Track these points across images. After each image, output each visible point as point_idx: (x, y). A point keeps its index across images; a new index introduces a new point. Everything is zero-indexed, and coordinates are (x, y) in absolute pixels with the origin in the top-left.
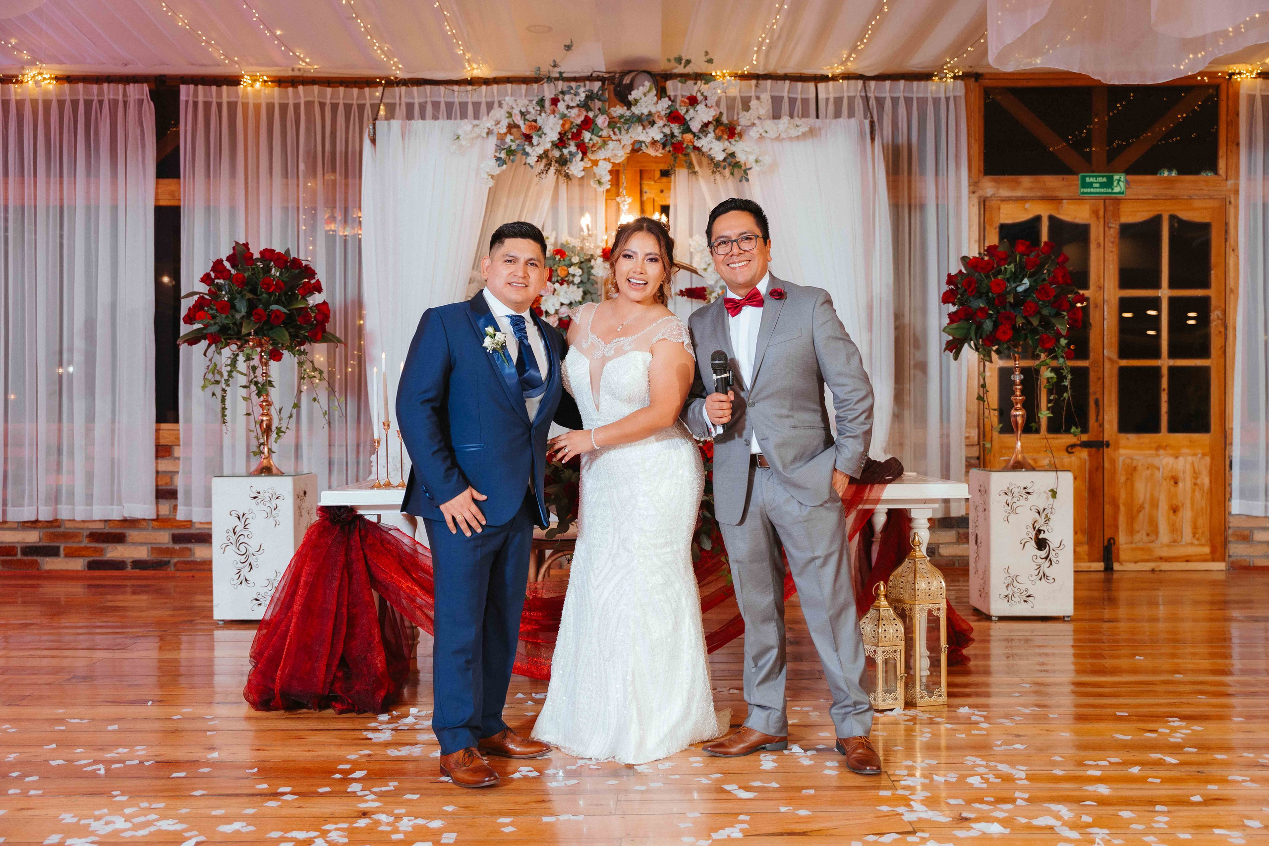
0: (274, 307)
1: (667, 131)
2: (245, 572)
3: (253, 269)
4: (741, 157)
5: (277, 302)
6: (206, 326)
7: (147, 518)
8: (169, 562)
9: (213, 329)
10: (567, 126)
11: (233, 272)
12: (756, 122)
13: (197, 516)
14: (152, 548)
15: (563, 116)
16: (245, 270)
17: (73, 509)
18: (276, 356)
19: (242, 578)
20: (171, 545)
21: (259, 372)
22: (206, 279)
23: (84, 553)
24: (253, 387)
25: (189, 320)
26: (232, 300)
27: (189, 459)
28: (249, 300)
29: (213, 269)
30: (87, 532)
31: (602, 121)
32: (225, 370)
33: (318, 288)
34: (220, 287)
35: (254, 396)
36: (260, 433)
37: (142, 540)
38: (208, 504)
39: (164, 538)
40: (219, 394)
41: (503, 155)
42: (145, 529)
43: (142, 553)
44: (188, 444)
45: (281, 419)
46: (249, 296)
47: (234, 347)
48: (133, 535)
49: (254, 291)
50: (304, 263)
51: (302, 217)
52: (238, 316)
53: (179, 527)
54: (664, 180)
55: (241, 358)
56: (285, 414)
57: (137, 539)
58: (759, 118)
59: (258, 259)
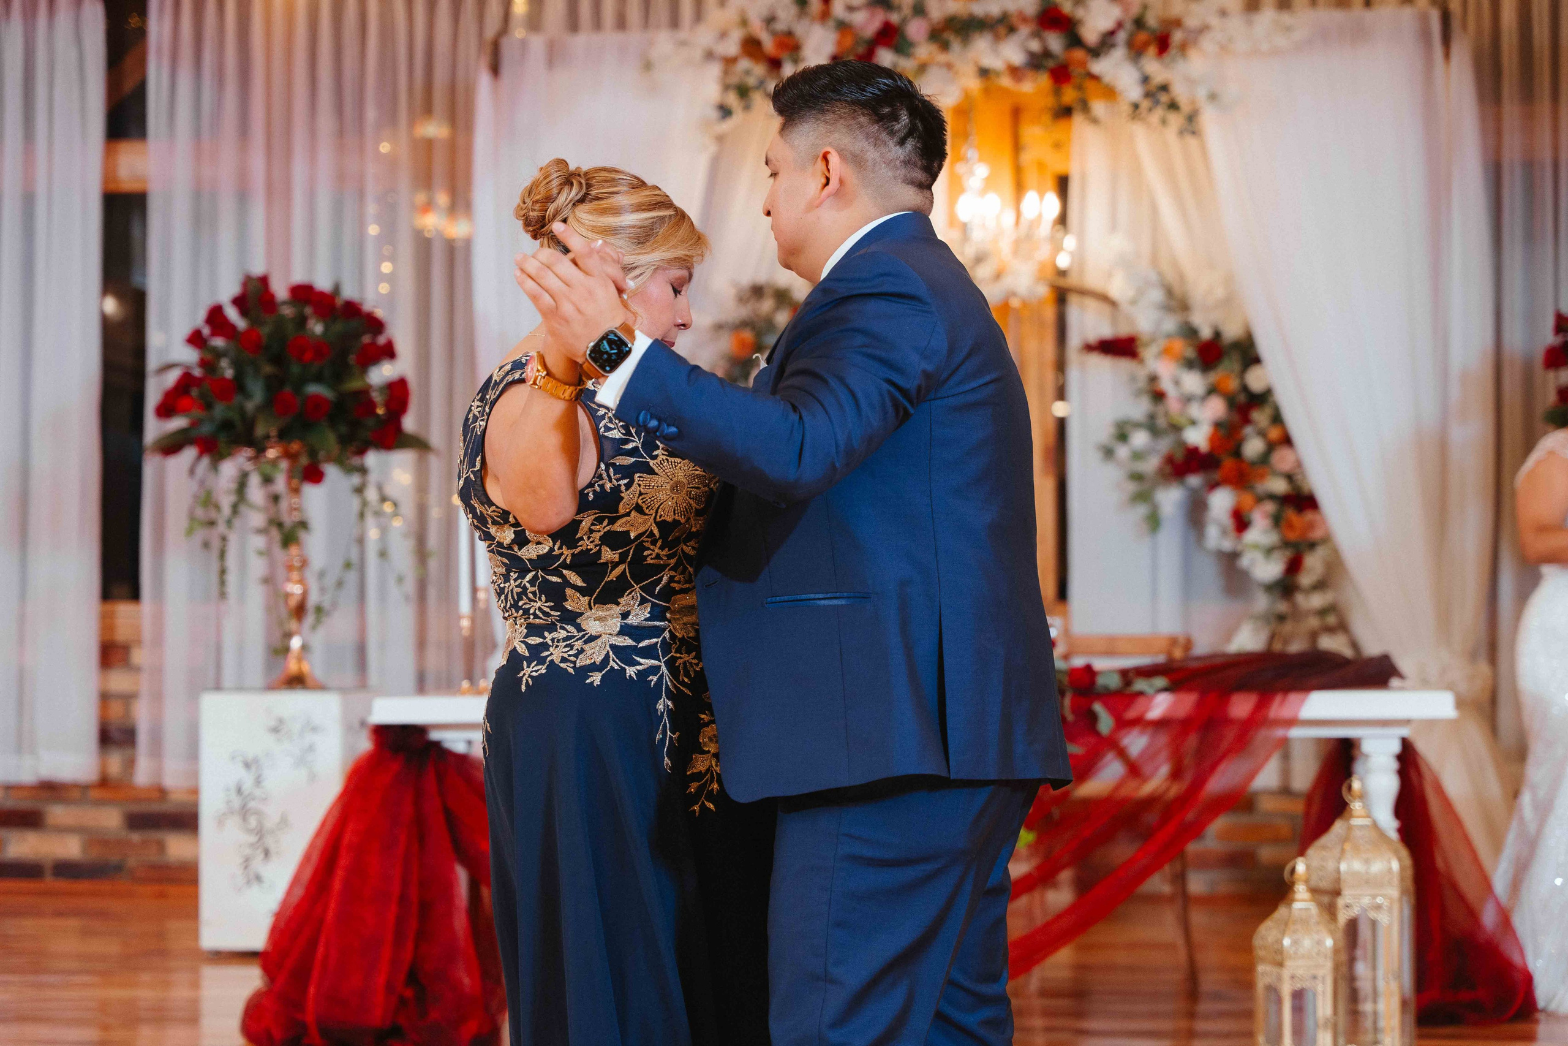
0: (313, 389)
1: (1035, 46)
2: (258, 865)
3: (276, 320)
4: (1180, 91)
5: (318, 379)
6: (194, 424)
7: (82, 781)
8: (121, 865)
9: (206, 429)
10: (848, 42)
11: (241, 325)
12: (1214, 21)
13: (173, 778)
14: (90, 839)
15: (843, 27)
16: (261, 323)
18: (314, 475)
20: (124, 834)
21: (284, 505)
22: (196, 339)
24: (275, 533)
25: (165, 410)
26: (239, 376)
27: (158, 671)
28: (267, 376)
29: (207, 321)
31: (916, 30)
32: (226, 502)
33: (389, 352)
34: (218, 354)
35: (276, 549)
36: (285, 614)
37: (73, 824)
38: (193, 753)
39: (110, 819)
40: (216, 544)
41: (732, 99)
42: (77, 803)
43: (71, 848)
44: (159, 640)
45: (323, 590)
46: (268, 369)
47: (242, 459)
48: (57, 813)
49: (277, 361)
50: (365, 308)
51: (371, 209)
52: (250, 406)
53: (139, 800)
54: (1062, 124)
55: (254, 480)
56: (330, 581)
57: (63, 822)
58: (1223, 13)
59: (284, 303)
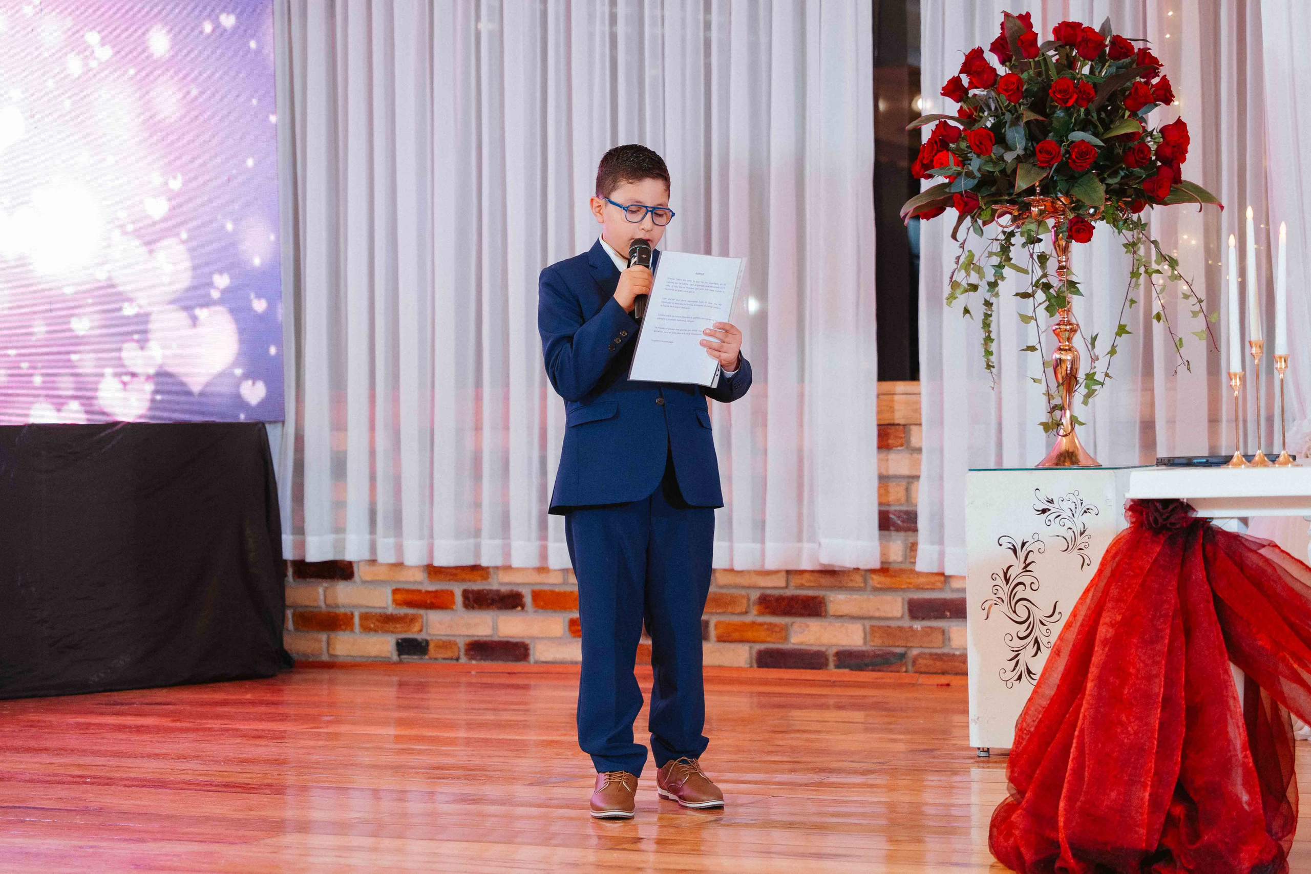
0: (1077, 136)
2: (1026, 656)
3: (1038, 64)
5: (1084, 125)
6: (953, 178)
7: (862, 566)
8: (903, 656)
9: (964, 185)
11: (1002, 71)
13: (954, 565)
14: (872, 627)
16: (1024, 68)
17: (731, 549)
18: (1082, 232)
19: (1021, 667)
20: (906, 623)
21: (1052, 265)
22: (953, 89)
23: (749, 635)
24: (1040, 296)
26: (998, 126)
28: (1028, 123)
29: (965, 69)
30: (755, 595)
32: (989, 265)
33: (1165, 94)
34: (978, 104)
35: (1042, 313)
36: (1053, 385)
37: (855, 611)
39: (893, 607)
40: (978, 311)
42: (858, 589)
43: (855, 637)
45: (1095, 359)
46: (1029, 116)
47: (1006, 219)
48: (838, 601)
49: (1038, 106)
50: (1138, 46)
52: (1009, 157)
53: (919, 588)
55: (1018, 240)
56: (1102, 348)
57: (845, 609)
59: (1048, 44)
